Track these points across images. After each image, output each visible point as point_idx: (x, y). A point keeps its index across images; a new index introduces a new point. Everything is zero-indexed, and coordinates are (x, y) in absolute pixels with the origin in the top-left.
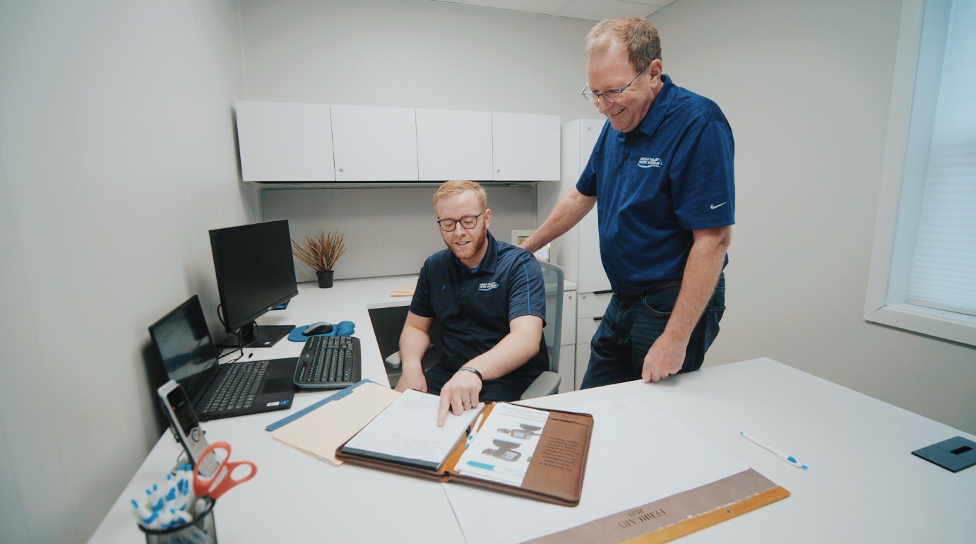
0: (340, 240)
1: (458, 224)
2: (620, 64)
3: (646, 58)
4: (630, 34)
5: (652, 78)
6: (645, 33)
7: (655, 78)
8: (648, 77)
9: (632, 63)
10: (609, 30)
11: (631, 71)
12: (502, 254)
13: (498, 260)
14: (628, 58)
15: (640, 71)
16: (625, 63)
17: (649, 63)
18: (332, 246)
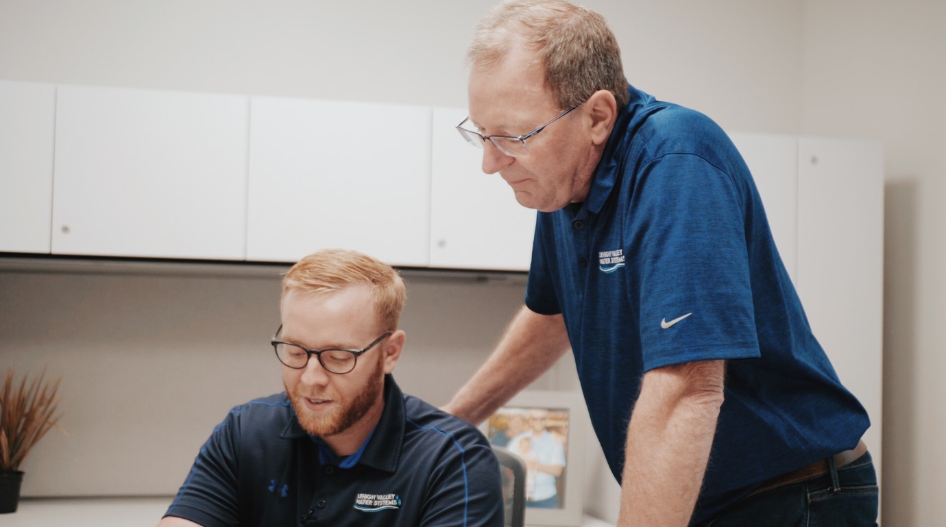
0: (48, 396)
1: (314, 361)
2: (526, 88)
3: (579, 84)
4: (550, 35)
5: (594, 124)
6: (579, 38)
7: (601, 125)
8: (586, 121)
9: (549, 90)
10: (513, 23)
11: (547, 104)
12: (415, 428)
13: (406, 439)
14: (541, 80)
15: (568, 106)
16: (536, 89)
17: (587, 97)
18: (27, 410)
